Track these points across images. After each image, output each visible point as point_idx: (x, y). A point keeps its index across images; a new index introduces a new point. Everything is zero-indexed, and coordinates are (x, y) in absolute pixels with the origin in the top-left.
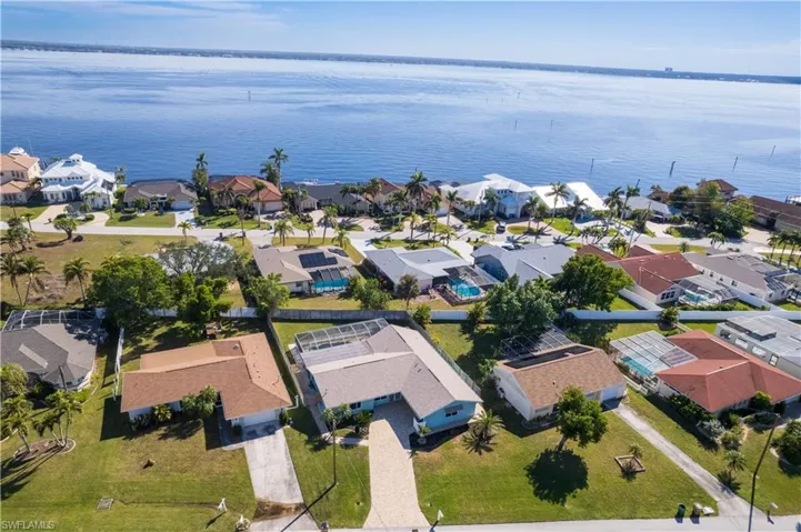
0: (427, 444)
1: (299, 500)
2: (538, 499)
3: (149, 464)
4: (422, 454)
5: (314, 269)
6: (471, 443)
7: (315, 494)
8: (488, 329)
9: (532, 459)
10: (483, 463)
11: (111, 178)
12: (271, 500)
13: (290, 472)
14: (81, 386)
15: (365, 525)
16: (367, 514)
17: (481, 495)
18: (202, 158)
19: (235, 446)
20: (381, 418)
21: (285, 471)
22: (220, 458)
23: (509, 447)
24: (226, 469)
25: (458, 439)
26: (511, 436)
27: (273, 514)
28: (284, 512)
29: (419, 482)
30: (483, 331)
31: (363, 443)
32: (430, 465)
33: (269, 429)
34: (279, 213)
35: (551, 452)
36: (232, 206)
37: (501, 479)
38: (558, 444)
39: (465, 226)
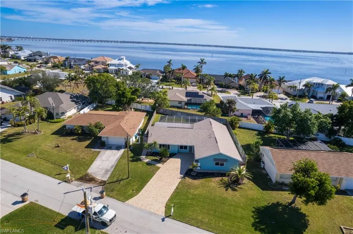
0: (196, 176)
1: (105, 179)
2: (253, 229)
3: (58, 147)
4: (188, 180)
5: (189, 98)
6: (224, 183)
7: (115, 179)
8: (275, 137)
9: (264, 204)
10: (225, 195)
11: (133, 66)
12: (92, 175)
13: (112, 167)
14: (62, 117)
15: (127, 202)
16: (132, 197)
17: (212, 212)
18: (170, 61)
19: (97, 150)
20: (178, 158)
21: (110, 165)
22: (87, 152)
23: (250, 193)
24: (86, 157)
25: (218, 179)
26: (255, 187)
27: (87, 181)
28: (93, 182)
29: (175, 192)
30: (271, 137)
31: (159, 165)
32: (189, 186)
33: (118, 148)
34: (194, 84)
35: (281, 205)
36: (174, 79)
37: (232, 208)
38: (290, 201)
39: (289, 99)
